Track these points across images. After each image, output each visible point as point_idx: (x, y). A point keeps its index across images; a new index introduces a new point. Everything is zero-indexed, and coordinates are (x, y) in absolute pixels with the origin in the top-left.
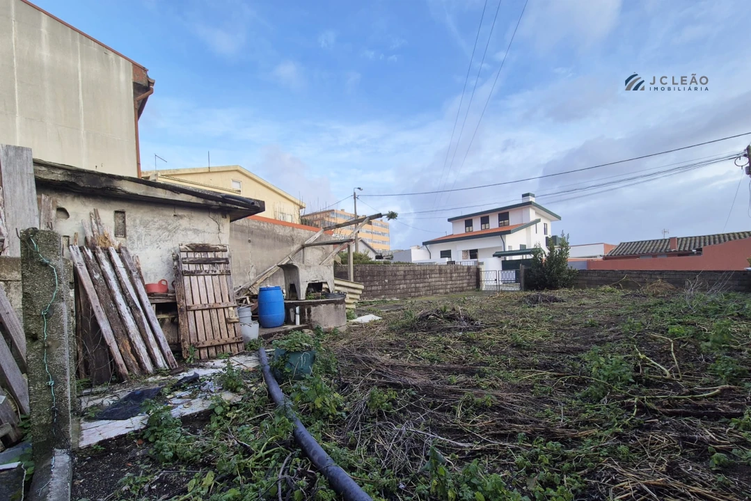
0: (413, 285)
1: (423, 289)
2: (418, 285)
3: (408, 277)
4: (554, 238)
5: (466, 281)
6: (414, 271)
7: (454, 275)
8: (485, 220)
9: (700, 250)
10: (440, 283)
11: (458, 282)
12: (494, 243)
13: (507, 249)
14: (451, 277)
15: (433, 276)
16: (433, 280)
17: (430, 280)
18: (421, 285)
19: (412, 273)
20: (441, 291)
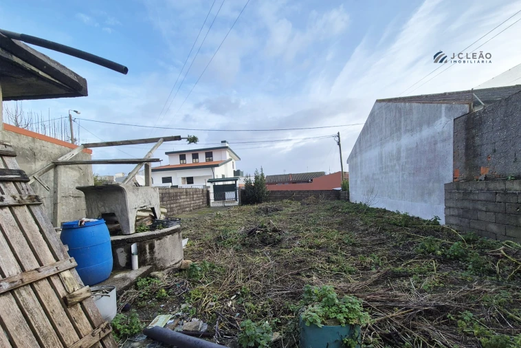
0: (169, 206)
1: (176, 209)
2: (172, 206)
3: (165, 199)
4: (238, 171)
5: (201, 200)
6: (169, 193)
7: (195, 196)
8: (195, 156)
9: (312, 180)
10: (186, 203)
11: (197, 201)
12: (206, 173)
13: (216, 178)
14: (193, 198)
15: (182, 197)
16: (182, 200)
17: (180, 201)
18: (174, 205)
19: (167, 195)
20: (187, 209)
